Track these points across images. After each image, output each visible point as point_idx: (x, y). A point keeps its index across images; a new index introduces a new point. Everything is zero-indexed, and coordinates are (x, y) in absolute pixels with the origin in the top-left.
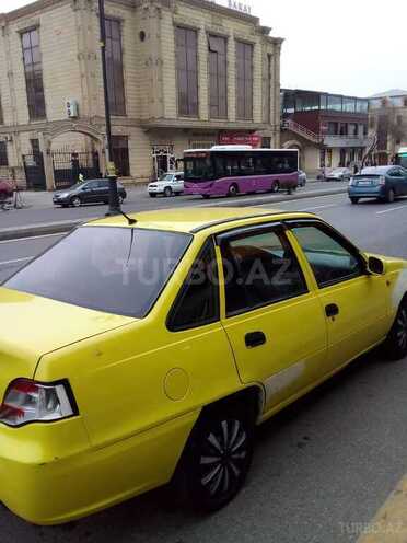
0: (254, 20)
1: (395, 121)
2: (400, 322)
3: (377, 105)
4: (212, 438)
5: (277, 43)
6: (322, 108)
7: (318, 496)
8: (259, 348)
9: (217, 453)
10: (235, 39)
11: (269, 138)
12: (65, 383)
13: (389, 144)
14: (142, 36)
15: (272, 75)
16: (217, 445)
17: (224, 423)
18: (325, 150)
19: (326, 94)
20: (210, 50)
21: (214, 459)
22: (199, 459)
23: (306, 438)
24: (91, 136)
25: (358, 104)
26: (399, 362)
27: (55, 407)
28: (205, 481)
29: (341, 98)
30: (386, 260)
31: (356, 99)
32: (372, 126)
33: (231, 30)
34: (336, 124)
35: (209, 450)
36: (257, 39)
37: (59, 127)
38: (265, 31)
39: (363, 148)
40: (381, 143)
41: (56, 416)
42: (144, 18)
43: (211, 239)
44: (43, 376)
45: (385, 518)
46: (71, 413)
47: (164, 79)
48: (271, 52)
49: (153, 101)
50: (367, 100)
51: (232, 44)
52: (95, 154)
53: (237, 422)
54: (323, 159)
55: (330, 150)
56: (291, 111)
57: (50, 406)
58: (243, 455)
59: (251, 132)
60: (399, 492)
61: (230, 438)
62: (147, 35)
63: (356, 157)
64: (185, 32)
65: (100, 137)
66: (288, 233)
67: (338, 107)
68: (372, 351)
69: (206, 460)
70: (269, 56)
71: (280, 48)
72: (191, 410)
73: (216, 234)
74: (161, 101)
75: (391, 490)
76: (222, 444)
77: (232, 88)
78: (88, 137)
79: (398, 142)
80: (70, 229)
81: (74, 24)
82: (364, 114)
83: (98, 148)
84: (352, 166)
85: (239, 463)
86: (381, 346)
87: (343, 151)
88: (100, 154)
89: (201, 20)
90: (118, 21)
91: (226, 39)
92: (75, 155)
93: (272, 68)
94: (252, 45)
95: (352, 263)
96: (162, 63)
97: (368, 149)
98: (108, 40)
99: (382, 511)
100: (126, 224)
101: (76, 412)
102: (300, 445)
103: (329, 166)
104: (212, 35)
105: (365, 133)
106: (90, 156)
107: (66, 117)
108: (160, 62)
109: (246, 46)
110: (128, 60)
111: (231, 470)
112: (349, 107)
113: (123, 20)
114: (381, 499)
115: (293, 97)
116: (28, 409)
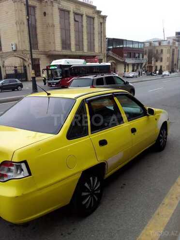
0: (94, 8)
1: (155, 52)
2: (161, 136)
3: (147, 45)
4: (86, 185)
5: (104, 18)
6: (124, 46)
7: (131, 207)
8: (105, 146)
9: (88, 191)
10: (86, 16)
11: (102, 60)
12: (25, 162)
13: (153, 62)
14: (45, 14)
15: (102, 32)
16: (88, 187)
17: (91, 178)
18: (126, 65)
19: (126, 40)
20: (75, 21)
21: (87, 194)
22: (81, 194)
23: (124, 185)
24: (23, 59)
25: (140, 44)
26: (161, 153)
27: (21, 172)
28: (84, 203)
29: (132, 42)
30: (155, 110)
31: (138, 42)
32: (146, 54)
33: (84, 12)
34: (130, 53)
35: (85, 189)
36: (96, 16)
37: (8, 55)
38: (99, 12)
39: (142, 64)
40: (150, 62)
41: (21, 176)
42: (46, 6)
43: (83, 101)
44: (16, 159)
45: (158, 214)
46: (28, 175)
47: (55, 33)
48: (102, 21)
49: (50, 43)
50: (143, 43)
51: (84, 18)
52: (25, 67)
53: (96, 178)
54: (125, 69)
55: (128, 65)
56: (111, 47)
57: (19, 172)
58: (99, 192)
59: (94, 57)
60: (164, 204)
61: (93, 184)
62: (47, 13)
63: (139, 67)
64: (64, 12)
65: (27, 59)
66: (115, 99)
67: (131, 46)
68: (150, 148)
69: (84, 194)
70: (101, 23)
71: (105, 20)
72: (77, 173)
73: (85, 99)
74: (54, 43)
75: (160, 203)
76: (90, 187)
77: (85, 37)
78: (21, 59)
79: (157, 61)
80: (19, 100)
81: (14, 8)
82: (142, 49)
83: (26, 64)
84: (138, 71)
85: (98, 195)
86: (153, 146)
87: (133, 65)
88: (27, 66)
89: (71, 7)
90: (34, 7)
91: (82, 15)
92: (16, 67)
93: (102, 29)
94: (93, 18)
95: (141, 111)
96: (54, 26)
97: (144, 64)
98: (30, 16)
99: (157, 212)
100: (46, 95)
101: (30, 174)
102: (122, 187)
103: (128, 72)
104: (76, 14)
105: (143, 57)
106: (23, 68)
107: (11, 50)
108: (53, 26)
109: (91, 18)
110: (39, 25)
111: (94, 198)
112: (136, 46)
113: (36, 7)
114: (156, 207)
115: (112, 41)
116: (9, 174)
